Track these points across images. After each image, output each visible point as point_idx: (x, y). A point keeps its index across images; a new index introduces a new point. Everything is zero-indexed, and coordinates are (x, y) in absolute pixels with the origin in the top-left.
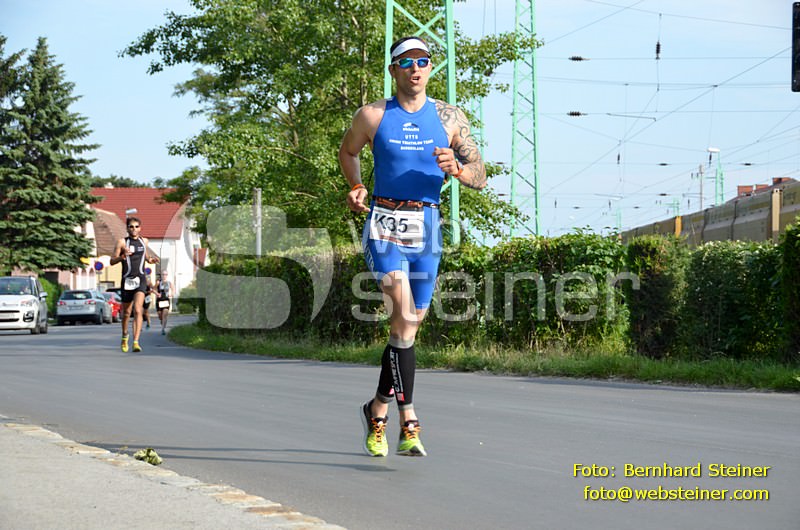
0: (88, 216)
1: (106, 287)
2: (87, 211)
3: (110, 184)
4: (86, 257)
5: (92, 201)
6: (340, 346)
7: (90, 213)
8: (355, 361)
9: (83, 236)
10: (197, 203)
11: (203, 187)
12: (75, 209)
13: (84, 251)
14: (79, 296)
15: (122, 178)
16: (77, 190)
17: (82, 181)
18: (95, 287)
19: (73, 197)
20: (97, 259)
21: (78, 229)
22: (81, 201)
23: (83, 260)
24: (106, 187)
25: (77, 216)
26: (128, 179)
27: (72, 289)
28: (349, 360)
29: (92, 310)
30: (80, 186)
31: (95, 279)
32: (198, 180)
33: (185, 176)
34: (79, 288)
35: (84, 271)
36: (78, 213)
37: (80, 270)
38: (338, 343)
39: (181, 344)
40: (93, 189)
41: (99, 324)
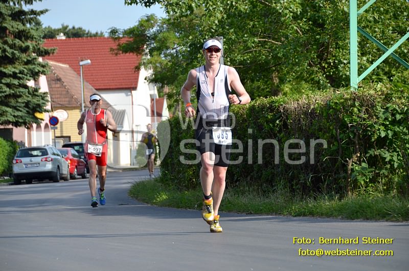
0: (41, 69)
1: (61, 142)
2: (39, 64)
3: (62, 34)
4: (41, 112)
5: (45, 53)
6: (312, 200)
7: (43, 66)
8: (329, 215)
9: (36, 90)
10: (155, 53)
11: (160, 36)
12: (28, 63)
13: (39, 106)
14: (35, 153)
15: (74, 28)
16: (29, 43)
17: (33, 33)
18: (51, 143)
19: (25, 50)
20: (51, 114)
21: (31, 84)
22: (33, 54)
23: (38, 115)
24: (58, 38)
25: (30, 70)
26: (80, 29)
27: (27, 145)
28: (322, 214)
29: (49, 167)
30: (32, 38)
31: (51, 134)
32: (155, 29)
33: (141, 25)
34: (34, 145)
35: (39, 126)
36: (31, 67)
37: (35, 125)
38: (310, 197)
39: (143, 201)
40: (45, 40)
41: (57, 181)
